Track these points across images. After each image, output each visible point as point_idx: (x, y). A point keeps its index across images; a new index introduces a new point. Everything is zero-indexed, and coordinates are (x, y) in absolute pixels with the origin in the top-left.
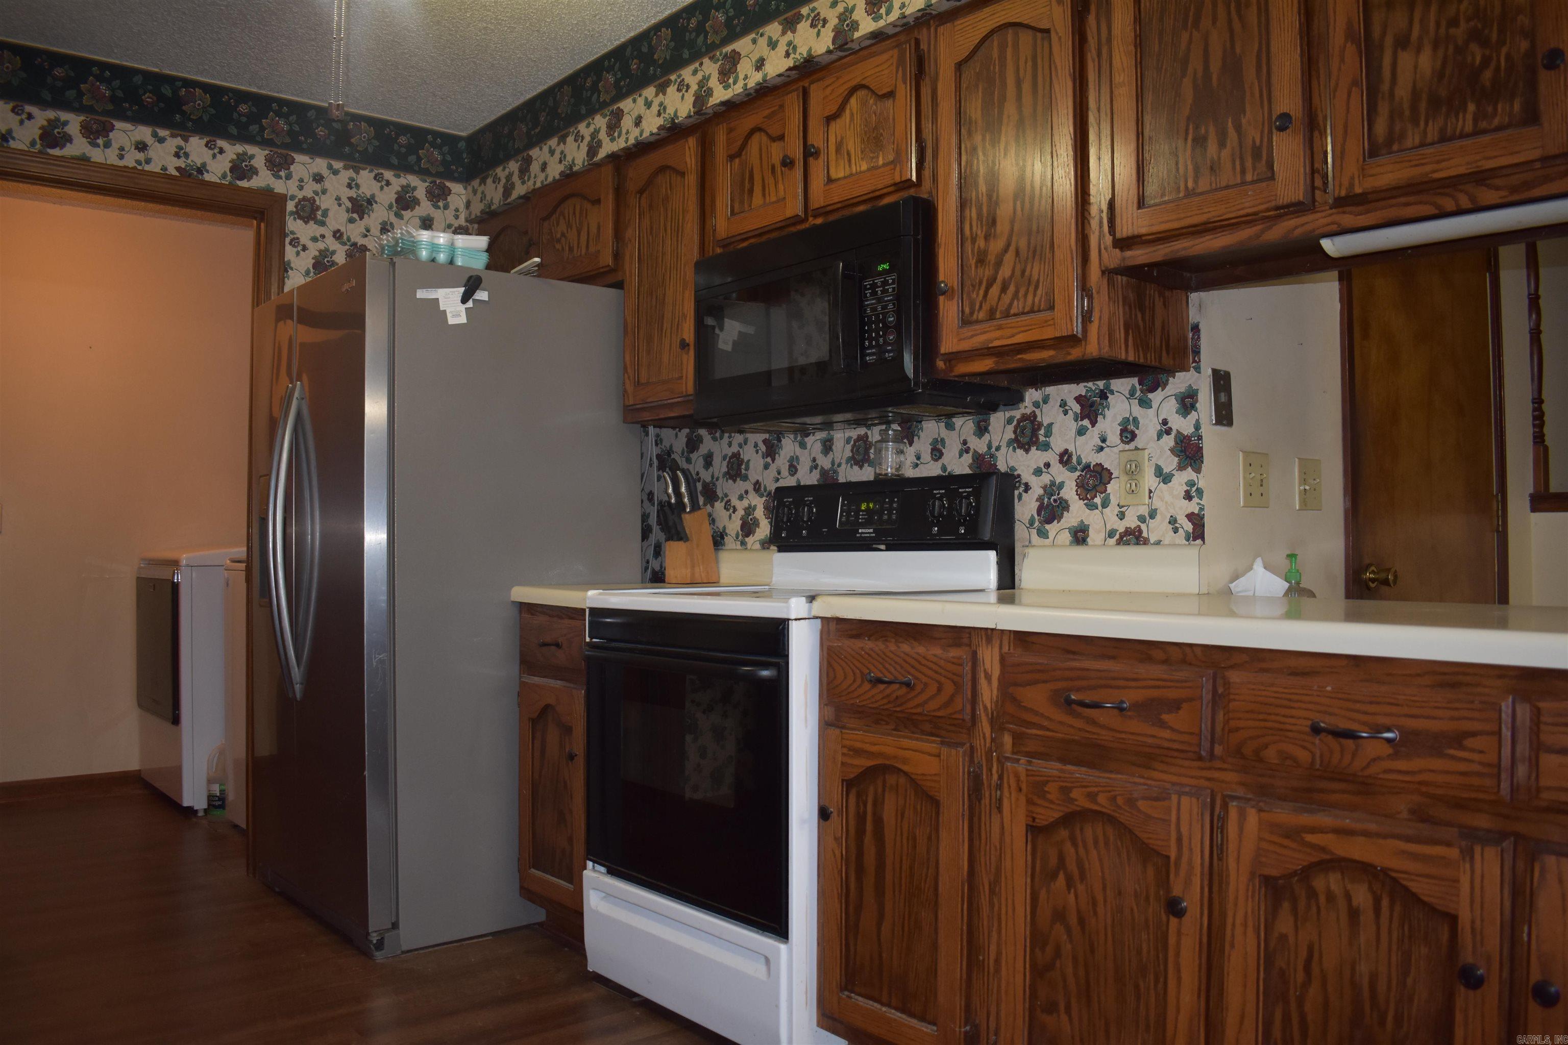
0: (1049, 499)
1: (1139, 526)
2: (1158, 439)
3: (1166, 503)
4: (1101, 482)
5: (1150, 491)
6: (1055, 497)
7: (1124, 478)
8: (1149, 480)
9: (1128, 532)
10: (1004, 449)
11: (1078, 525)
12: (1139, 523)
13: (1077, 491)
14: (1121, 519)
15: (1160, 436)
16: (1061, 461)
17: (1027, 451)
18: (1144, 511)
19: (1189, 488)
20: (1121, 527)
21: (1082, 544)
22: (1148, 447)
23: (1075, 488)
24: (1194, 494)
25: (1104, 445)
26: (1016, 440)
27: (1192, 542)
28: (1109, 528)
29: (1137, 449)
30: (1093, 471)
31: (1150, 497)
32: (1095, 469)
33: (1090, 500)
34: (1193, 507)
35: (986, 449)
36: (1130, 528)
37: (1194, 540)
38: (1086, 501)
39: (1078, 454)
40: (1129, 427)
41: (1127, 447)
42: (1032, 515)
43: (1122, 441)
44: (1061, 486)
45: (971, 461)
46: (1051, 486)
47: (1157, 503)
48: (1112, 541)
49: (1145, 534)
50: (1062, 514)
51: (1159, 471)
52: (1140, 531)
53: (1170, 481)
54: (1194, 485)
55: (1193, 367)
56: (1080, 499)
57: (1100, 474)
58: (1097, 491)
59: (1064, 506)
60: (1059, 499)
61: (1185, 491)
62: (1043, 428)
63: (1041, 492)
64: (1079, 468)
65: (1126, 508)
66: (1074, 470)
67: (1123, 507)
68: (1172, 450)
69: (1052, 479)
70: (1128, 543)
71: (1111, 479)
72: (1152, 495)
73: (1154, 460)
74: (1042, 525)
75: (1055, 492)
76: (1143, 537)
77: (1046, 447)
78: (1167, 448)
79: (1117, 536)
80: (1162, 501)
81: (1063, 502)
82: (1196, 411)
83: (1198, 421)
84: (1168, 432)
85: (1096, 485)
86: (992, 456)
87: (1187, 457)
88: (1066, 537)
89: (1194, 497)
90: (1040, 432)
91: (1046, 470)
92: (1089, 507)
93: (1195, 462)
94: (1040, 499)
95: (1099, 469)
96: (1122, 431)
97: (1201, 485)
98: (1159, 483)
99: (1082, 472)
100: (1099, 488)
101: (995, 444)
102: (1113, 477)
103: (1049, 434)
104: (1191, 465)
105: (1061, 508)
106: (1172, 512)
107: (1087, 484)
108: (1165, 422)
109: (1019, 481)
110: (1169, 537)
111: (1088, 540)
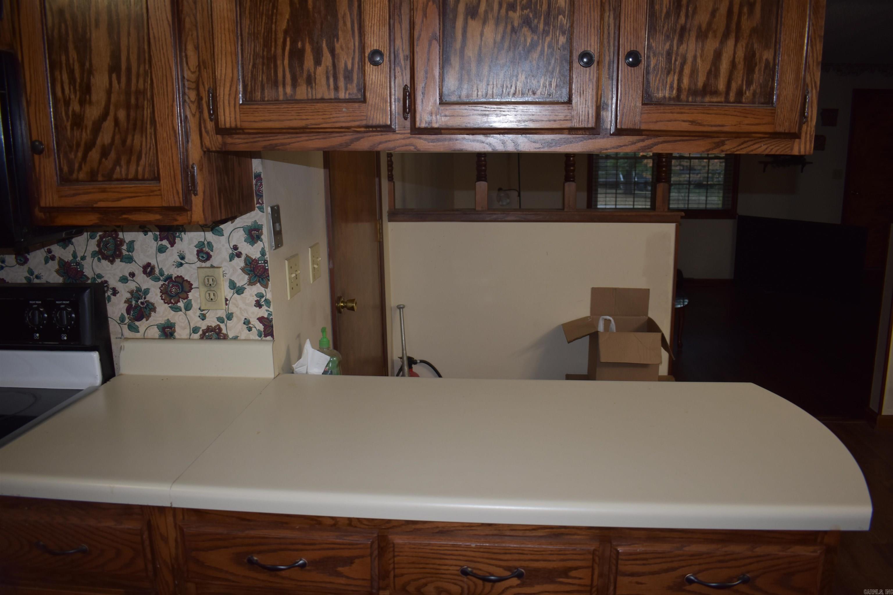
0: (137, 301)
1: (218, 325)
2: (231, 260)
3: (240, 309)
4: (182, 291)
5: (226, 300)
6: (142, 300)
7: (203, 289)
8: (226, 291)
9: (209, 329)
10: (89, 259)
11: (165, 323)
12: (219, 323)
13: (161, 296)
14: (203, 320)
15: (231, 258)
16: (145, 272)
17: (112, 262)
18: (222, 313)
19: (259, 299)
20: (203, 325)
21: (170, 338)
22: (222, 266)
23: (160, 294)
24: (263, 303)
25: (183, 262)
26: (100, 252)
27: (264, 338)
28: (192, 326)
29: (212, 267)
30: (175, 282)
31: (226, 304)
32: (177, 280)
33: (174, 304)
34: (263, 312)
35: (71, 258)
36: (211, 326)
37: (266, 336)
38: (170, 305)
39: (160, 267)
40: (204, 249)
41: (204, 265)
42: (122, 314)
43: (199, 260)
44: (147, 292)
45: (57, 267)
46: (137, 291)
47: (232, 308)
48: (197, 336)
49: (224, 331)
50: (150, 314)
51: (232, 285)
52: (220, 329)
53: (243, 293)
54: (263, 296)
55: (257, 207)
56: (165, 303)
57: (182, 284)
58: (180, 298)
59: (151, 308)
60: (146, 302)
61: (256, 301)
62: (125, 244)
63: (129, 296)
64: (161, 278)
65: (206, 311)
66: (157, 280)
67: (204, 310)
68: (243, 269)
69: (138, 286)
70: (210, 338)
71: (192, 289)
72: (228, 302)
73: (228, 276)
74: (132, 322)
75: (142, 297)
76: (223, 334)
77: (130, 260)
78: (238, 268)
79: (201, 332)
80: (237, 307)
81: (150, 305)
82: (261, 241)
83: (263, 249)
84: (239, 255)
85: (179, 293)
86: (78, 264)
87: (256, 275)
88: (155, 332)
89: (263, 305)
90: (123, 248)
91: (131, 279)
92: (174, 309)
93: (262, 279)
94: (128, 301)
95: (180, 280)
96: (198, 252)
97: (269, 296)
98: (234, 294)
99: (165, 281)
100: (181, 295)
101: (80, 254)
102: (193, 287)
103: (131, 250)
104: (259, 282)
105: (148, 309)
106: (246, 315)
107: (171, 291)
108: (235, 248)
109: (107, 286)
110: (244, 334)
111: (176, 334)
